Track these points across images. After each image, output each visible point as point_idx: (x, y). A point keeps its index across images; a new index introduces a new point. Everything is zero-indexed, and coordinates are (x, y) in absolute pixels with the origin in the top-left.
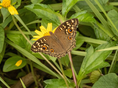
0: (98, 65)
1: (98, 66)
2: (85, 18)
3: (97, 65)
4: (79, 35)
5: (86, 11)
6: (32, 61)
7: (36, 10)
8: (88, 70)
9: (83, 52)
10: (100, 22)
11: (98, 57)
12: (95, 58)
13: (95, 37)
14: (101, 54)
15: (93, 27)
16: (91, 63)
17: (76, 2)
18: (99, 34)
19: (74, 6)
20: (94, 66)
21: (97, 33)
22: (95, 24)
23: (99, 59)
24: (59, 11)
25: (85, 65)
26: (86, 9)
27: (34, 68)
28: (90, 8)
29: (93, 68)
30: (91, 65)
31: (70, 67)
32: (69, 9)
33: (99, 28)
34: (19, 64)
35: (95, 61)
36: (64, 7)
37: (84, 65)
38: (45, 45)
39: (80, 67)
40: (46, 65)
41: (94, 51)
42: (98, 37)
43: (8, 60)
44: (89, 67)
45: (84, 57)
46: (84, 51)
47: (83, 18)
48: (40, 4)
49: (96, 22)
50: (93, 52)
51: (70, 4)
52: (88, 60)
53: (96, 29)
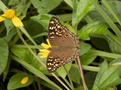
0: (113, 81)
1: (113, 83)
2: (98, 30)
3: (111, 82)
4: (91, 48)
5: (99, 22)
6: (39, 78)
7: (43, 21)
8: (102, 87)
9: (96, 68)
10: (114, 34)
11: (113, 73)
12: (110, 74)
13: (109, 51)
14: (117, 69)
15: (107, 39)
16: (105, 79)
17: (88, 12)
18: (114, 47)
19: (85, 17)
20: (108, 83)
21: (111, 46)
22: (109, 36)
23: (114, 75)
24: (68, 22)
25: (99, 81)
26: (99, 20)
27: (42, 85)
28: (103, 18)
29: (107, 85)
30: (105, 81)
31: (82, 85)
32: (80, 19)
33: (114, 40)
34: (24, 82)
35: (109, 77)
36: (74, 17)
37: (97, 82)
38: (55, 60)
39: (93, 84)
40: (55, 83)
41: (109, 66)
42: (113, 50)
43: (13, 77)
44: (103, 84)
45: (98, 72)
46: (97, 66)
47: (96, 29)
48: (48, 15)
49: (110, 34)
50: (107, 67)
51: (81, 15)
52: (101, 76)
53: (110, 41)
